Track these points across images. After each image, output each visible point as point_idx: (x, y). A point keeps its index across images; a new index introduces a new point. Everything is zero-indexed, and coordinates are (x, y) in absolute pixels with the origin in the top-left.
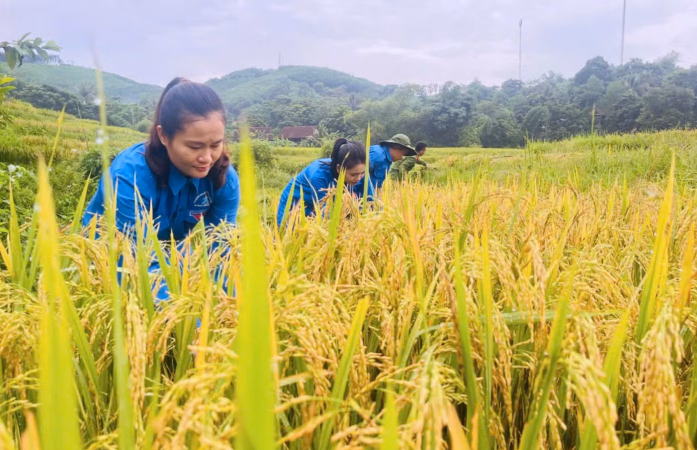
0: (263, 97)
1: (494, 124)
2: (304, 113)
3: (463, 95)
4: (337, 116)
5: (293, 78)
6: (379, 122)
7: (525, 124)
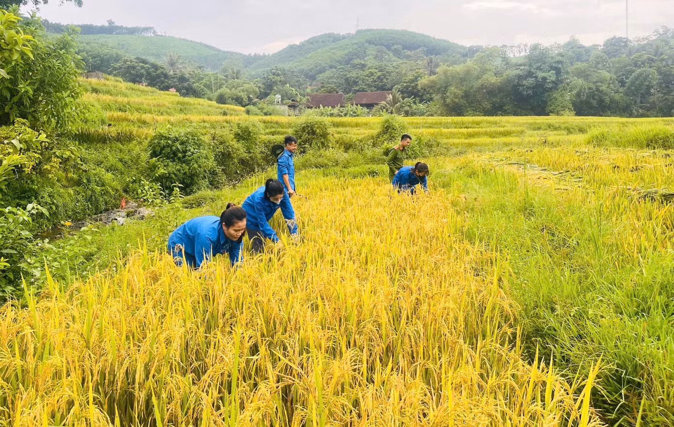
0: (340, 62)
1: (590, 89)
2: (379, 77)
3: (552, 58)
4: (412, 81)
5: (370, 42)
6: (457, 88)
7: (629, 88)
